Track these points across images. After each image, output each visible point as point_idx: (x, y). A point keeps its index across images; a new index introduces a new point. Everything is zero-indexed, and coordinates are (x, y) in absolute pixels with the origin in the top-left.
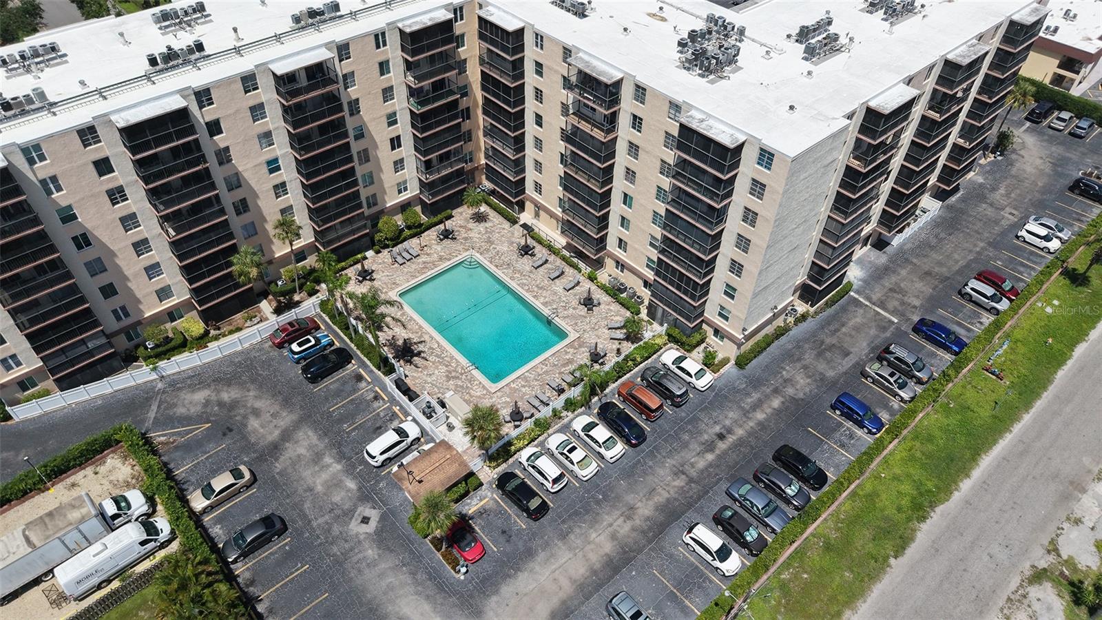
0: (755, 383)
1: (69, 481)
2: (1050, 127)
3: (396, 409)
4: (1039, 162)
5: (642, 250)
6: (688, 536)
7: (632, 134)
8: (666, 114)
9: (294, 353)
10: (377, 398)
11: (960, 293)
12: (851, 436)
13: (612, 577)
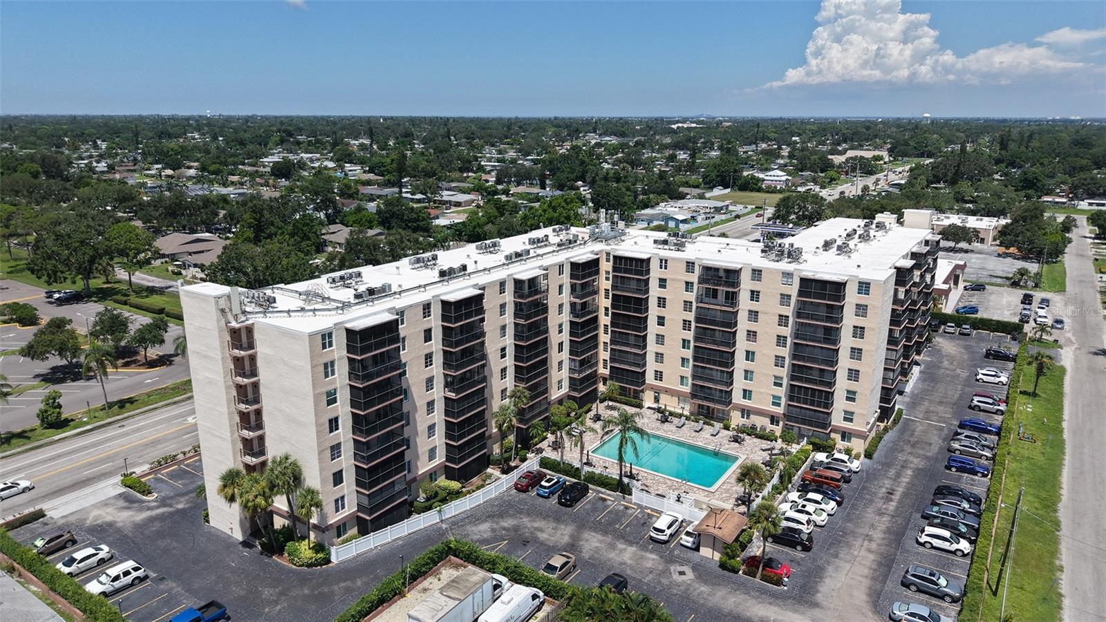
0: (887, 465)
1: (420, 587)
2: (945, 332)
3: (649, 511)
4: (955, 348)
5: (768, 391)
6: (923, 535)
7: (751, 305)
8: (780, 283)
9: (545, 487)
10: (627, 508)
11: (970, 407)
12: (973, 480)
13: (889, 571)
